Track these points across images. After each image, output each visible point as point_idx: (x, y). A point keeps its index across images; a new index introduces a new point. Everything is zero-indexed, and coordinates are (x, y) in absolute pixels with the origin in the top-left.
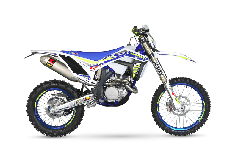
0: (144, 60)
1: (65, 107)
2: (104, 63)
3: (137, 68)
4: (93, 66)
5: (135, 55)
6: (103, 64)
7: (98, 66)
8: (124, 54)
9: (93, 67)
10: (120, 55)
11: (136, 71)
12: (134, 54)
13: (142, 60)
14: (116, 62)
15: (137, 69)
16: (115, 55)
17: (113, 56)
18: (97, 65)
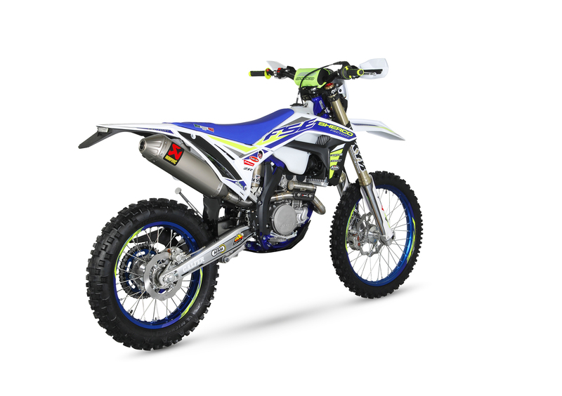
0: (349, 138)
1: (195, 265)
2: (266, 149)
3: (336, 155)
4: (248, 158)
5: (330, 127)
6: (265, 152)
7: (258, 158)
8: (304, 127)
9: (249, 160)
10: (296, 129)
11: (336, 163)
12: (326, 125)
13: (346, 138)
14: (289, 145)
15: (337, 158)
16: (285, 129)
17: (280, 132)
18: (255, 155)
